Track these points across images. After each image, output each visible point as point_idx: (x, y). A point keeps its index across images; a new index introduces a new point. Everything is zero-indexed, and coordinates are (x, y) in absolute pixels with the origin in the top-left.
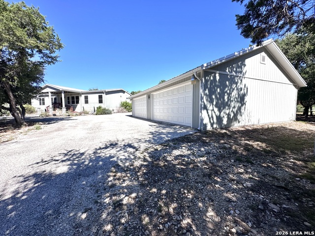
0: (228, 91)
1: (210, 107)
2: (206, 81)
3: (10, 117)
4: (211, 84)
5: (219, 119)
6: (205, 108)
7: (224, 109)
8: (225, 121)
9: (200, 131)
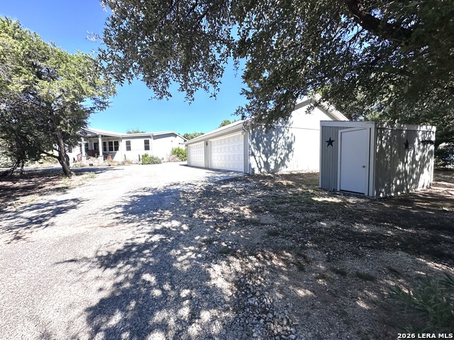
0: (275, 140)
1: (257, 154)
2: (253, 132)
3: (59, 166)
4: (258, 134)
5: (267, 165)
6: (253, 154)
7: (271, 155)
8: (272, 166)
9: (249, 175)
